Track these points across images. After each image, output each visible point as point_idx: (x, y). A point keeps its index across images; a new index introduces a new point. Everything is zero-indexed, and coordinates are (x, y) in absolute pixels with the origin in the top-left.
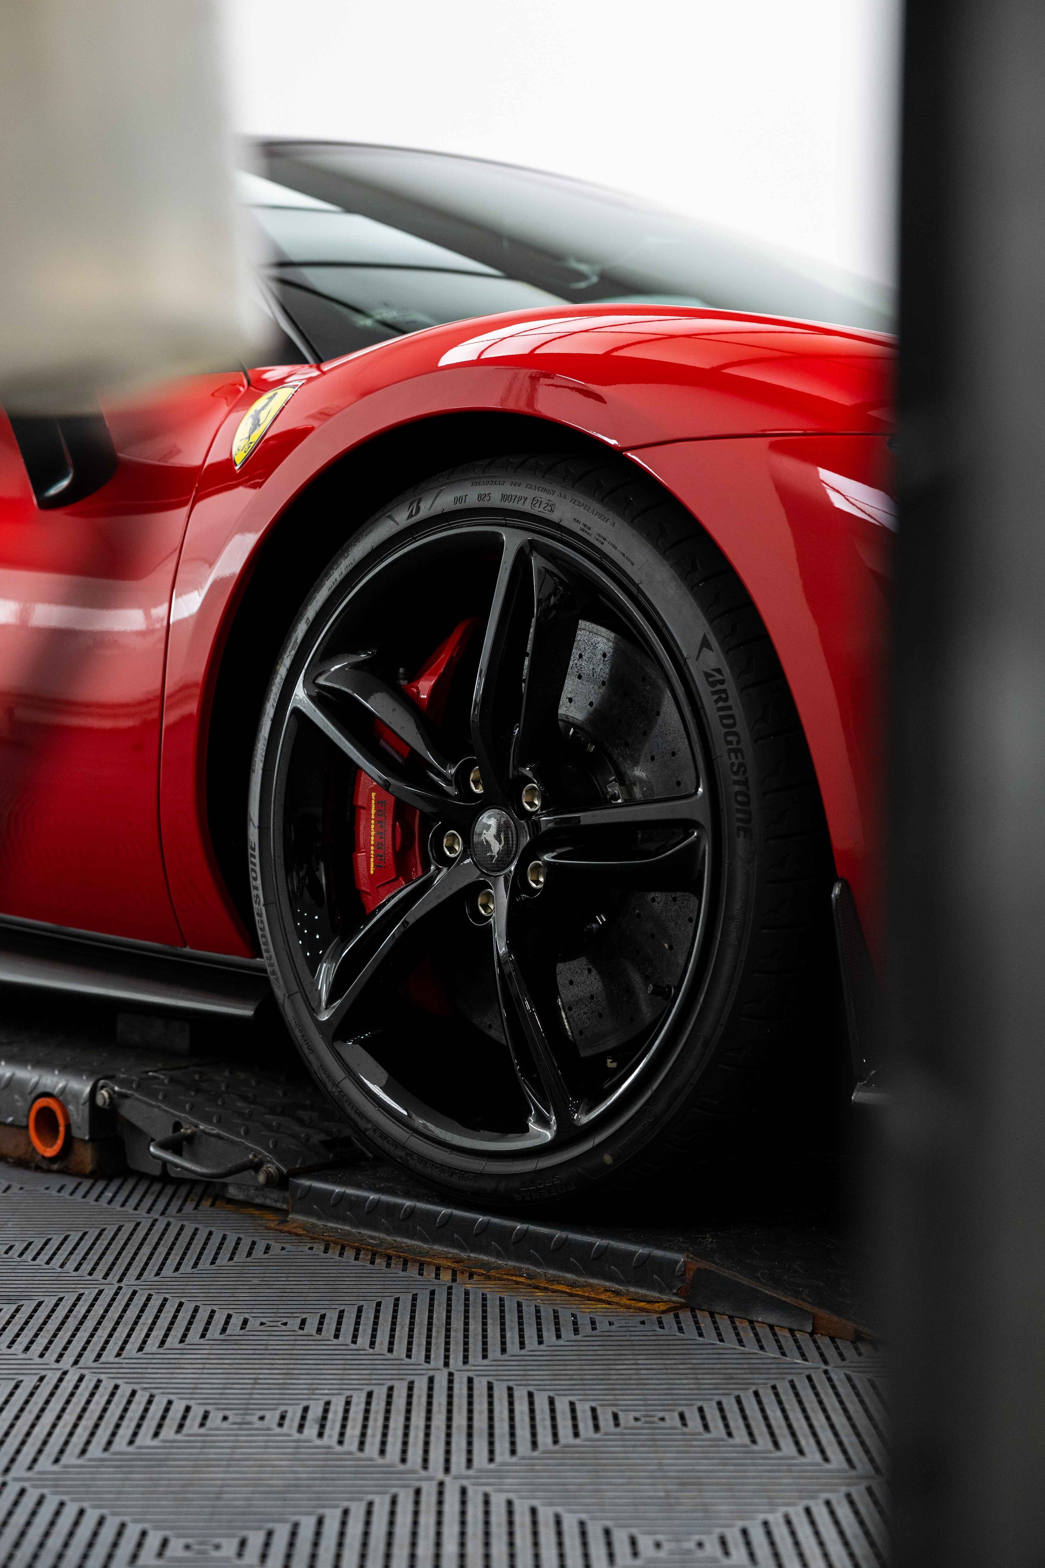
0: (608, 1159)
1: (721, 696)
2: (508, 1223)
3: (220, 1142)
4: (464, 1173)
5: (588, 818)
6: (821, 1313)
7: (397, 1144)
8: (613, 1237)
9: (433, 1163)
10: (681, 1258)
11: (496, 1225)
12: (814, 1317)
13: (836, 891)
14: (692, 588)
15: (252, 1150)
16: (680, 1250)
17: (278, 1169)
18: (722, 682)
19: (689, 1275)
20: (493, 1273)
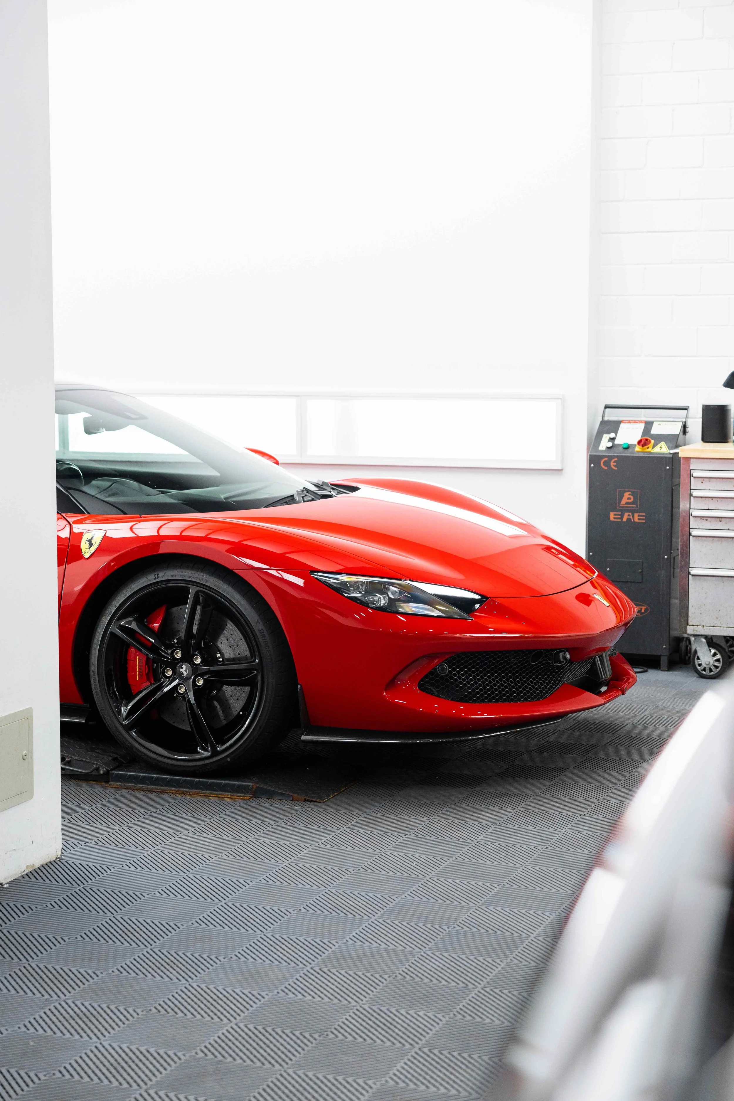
0: (229, 759)
1: (263, 636)
2: (193, 779)
3: (82, 762)
4: (178, 766)
5: (212, 668)
6: (294, 795)
7: (154, 759)
8: (227, 780)
9: (168, 764)
10: (251, 784)
11: (189, 780)
12: (292, 796)
13: (299, 687)
14: (253, 606)
15: (95, 764)
16: (251, 782)
17: (106, 769)
18: (264, 632)
19: (253, 789)
20: (191, 793)
